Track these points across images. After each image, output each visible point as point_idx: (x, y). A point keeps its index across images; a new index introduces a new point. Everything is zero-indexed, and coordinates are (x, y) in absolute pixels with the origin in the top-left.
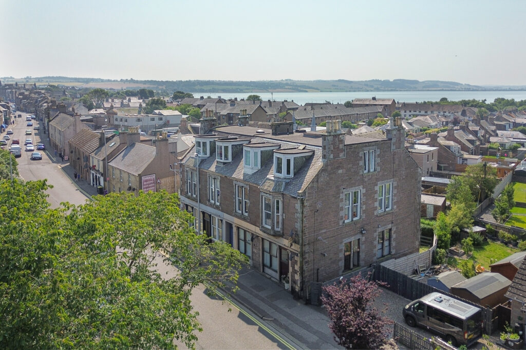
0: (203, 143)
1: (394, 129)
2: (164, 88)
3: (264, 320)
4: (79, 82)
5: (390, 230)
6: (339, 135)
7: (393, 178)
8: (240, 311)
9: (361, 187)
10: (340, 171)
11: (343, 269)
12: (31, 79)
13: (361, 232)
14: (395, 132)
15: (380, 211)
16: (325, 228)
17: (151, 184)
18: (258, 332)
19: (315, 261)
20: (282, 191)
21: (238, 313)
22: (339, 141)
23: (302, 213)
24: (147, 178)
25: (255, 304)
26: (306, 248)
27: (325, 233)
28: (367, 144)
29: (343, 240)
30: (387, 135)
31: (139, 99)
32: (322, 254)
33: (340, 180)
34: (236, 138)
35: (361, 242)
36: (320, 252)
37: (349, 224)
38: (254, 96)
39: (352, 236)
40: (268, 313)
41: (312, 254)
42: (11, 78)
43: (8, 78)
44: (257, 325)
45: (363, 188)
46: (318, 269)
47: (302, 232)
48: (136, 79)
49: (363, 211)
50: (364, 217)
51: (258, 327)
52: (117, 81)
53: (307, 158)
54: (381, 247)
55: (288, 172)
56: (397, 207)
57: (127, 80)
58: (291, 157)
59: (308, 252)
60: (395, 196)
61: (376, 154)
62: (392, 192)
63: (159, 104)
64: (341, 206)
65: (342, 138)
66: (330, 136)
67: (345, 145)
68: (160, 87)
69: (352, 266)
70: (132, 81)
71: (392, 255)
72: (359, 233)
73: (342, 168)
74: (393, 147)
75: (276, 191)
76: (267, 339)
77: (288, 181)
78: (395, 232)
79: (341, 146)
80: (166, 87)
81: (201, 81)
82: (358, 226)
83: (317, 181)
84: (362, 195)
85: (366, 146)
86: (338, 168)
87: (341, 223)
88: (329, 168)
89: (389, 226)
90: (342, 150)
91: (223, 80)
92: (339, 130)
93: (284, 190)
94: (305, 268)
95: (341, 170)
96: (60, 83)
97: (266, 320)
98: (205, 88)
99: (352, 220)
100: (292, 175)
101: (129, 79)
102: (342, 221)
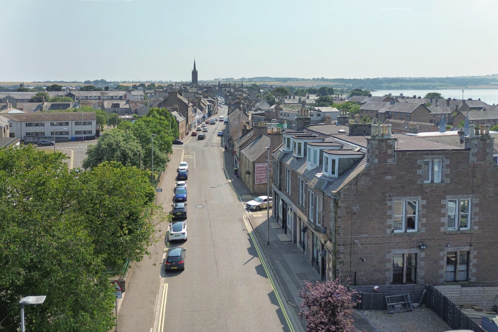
0: (288, 138)
1: (474, 139)
2: (351, 86)
3: (288, 304)
4: (279, 81)
5: (468, 253)
6: (387, 140)
7: (473, 194)
8: (273, 291)
9: (419, 198)
10: (388, 178)
11: (391, 281)
12: (245, 79)
13: (419, 247)
14: (476, 142)
15: (450, 229)
16: (367, 233)
17: (264, 170)
18: (275, 312)
19: (352, 264)
20: (322, 189)
21: (271, 291)
22: (386, 145)
23: (336, 213)
24: (260, 165)
25: (290, 288)
26: (341, 249)
27: (366, 238)
28: (429, 152)
29: (392, 250)
30: (466, 144)
31: (317, 96)
32: (361, 258)
33: (387, 187)
34: (316, 137)
35: (418, 258)
36: (360, 256)
37: (400, 235)
38: (434, 93)
39: (405, 248)
40: (295, 299)
41: (348, 256)
42: (232, 79)
43: (230, 79)
44: (279, 306)
45: (422, 199)
46: (356, 273)
47: (336, 231)
48: (326, 78)
49: (422, 224)
50: (423, 230)
51: (278, 307)
52: (310, 80)
53: (355, 160)
54: (453, 270)
55: (333, 173)
56: (479, 229)
57: (318, 78)
58: (337, 158)
59: (343, 253)
60: (476, 214)
61: (443, 164)
62: (471, 210)
63: (327, 101)
64: (388, 214)
65: (391, 144)
66: (374, 140)
67: (395, 151)
68: (347, 85)
69: (405, 280)
70: (323, 79)
71: (470, 283)
72: (417, 247)
73: (392, 174)
74: (472, 159)
75: (317, 188)
76: (279, 319)
77: (330, 180)
78: (475, 257)
79: (389, 151)
80: (353, 85)
81: (390, 78)
82: (413, 239)
83: (356, 184)
84: (420, 206)
85: (428, 154)
86: (385, 174)
87: (389, 231)
88: (373, 172)
89: (467, 248)
90: (391, 156)
91: (413, 77)
92: (388, 135)
93: (325, 188)
94: (338, 267)
95: (391, 177)
96: (265, 83)
97: (289, 304)
98: (393, 85)
99: (406, 232)
100: (336, 175)
101: (320, 78)
102: (391, 230)
